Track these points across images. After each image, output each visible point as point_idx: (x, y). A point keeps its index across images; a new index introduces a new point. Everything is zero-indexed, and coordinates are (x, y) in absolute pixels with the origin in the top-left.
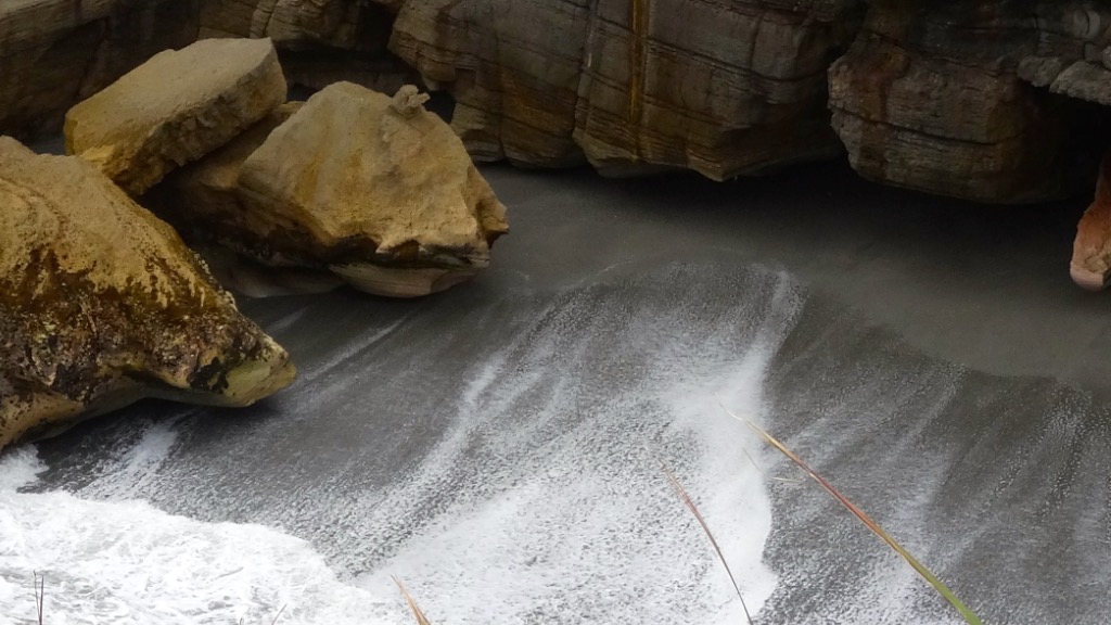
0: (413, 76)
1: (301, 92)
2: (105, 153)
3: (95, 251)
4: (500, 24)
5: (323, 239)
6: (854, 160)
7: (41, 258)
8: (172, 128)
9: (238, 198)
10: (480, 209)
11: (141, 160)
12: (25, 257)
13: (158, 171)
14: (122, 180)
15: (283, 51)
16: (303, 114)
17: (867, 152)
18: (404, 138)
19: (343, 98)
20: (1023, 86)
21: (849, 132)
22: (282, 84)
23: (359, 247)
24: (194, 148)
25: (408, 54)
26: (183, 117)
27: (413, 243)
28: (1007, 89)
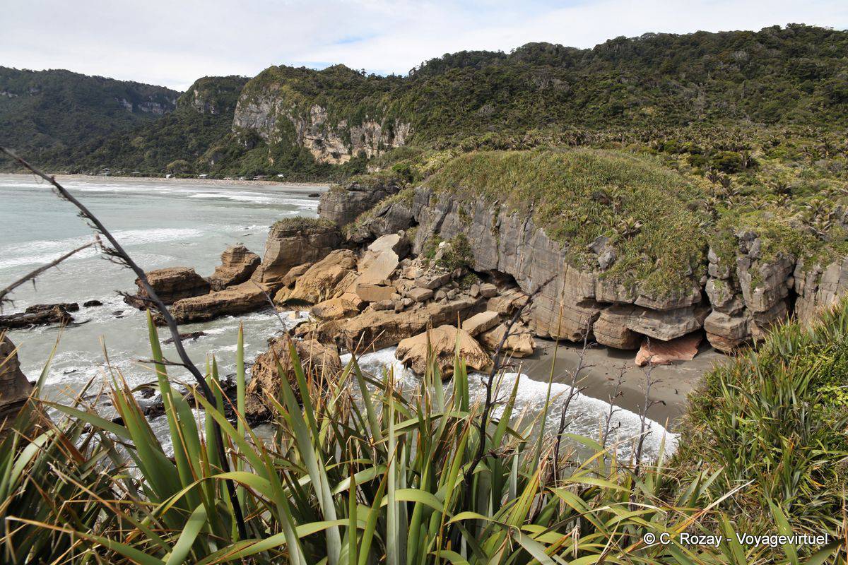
1: (502, 321)
2: (469, 329)
3: (465, 346)
6: (597, 340)
8: (480, 327)
9: (490, 339)
10: (532, 344)
11: (474, 331)
12: (453, 347)
13: (477, 333)
14: (471, 335)
15: (500, 314)
17: (599, 339)
20: (627, 329)
21: (597, 335)
22: (499, 320)
23: (510, 349)
24: (482, 330)
26: (483, 324)
27: (519, 349)
28: (625, 330)
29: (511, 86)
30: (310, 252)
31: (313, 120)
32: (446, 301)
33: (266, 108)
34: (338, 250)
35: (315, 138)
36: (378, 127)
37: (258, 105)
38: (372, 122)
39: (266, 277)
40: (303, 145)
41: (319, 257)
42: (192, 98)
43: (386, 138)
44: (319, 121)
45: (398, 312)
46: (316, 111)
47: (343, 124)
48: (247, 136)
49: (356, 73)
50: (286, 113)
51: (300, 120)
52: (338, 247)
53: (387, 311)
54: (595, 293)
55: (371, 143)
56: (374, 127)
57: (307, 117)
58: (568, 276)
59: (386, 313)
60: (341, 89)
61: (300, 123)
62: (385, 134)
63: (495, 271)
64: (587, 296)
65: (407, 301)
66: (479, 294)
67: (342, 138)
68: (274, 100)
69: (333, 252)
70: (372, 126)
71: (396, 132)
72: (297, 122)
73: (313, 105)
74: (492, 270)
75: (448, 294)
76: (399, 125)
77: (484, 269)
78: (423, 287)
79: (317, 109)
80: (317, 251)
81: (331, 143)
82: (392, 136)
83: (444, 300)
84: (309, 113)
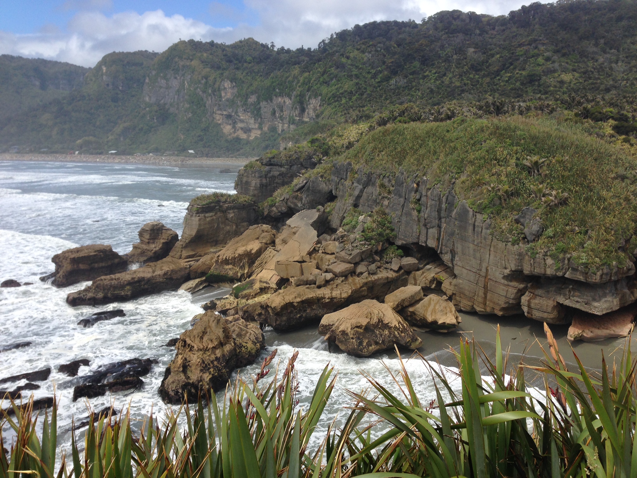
0: (445, 294)
1: (425, 295)
2: (392, 304)
3: (389, 320)
4: (461, 286)
5: (429, 321)
6: (526, 314)
7: (380, 321)
8: (403, 300)
9: (413, 313)
10: (457, 318)
11: (398, 305)
12: (377, 321)
13: (400, 307)
14: (394, 309)
15: (423, 288)
16: (426, 299)
17: (528, 313)
18: (444, 304)
19: (432, 296)
20: (558, 303)
21: (525, 309)
22: (422, 294)
23: (435, 322)
24: (406, 304)
25: (444, 290)
26: (406, 298)
27: (444, 323)
28: (555, 304)
29: (423, 57)
30: (228, 228)
31: (223, 94)
32: (367, 275)
33: (175, 83)
34: (256, 226)
35: (225, 113)
36: (288, 101)
37: (167, 80)
38: (283, 96)
39: (185, 253)
40: (213, 120)
41: (237, 233)
42: (100, 74)
43: (297, 112)
44: (229, 96)
45: (319, 287)
46: (226, 85)
47: (253, 99)
48: (156, 112)
49: (264, 46)
50: (195, 89)
51: (210, 95)
52: (256, 222)
53: (308, 286)
54: (522, 266)
55: (281, 118)
56: (284, 102)
57: (217, 91)
58: (492, 249)
59: (308, 288)
60: (250, 63)
61: (210, 98)
62: (296, 108)
63: (417, 244)
64: (513, 269)
65: (329, 276)
66: (400, 268)
67: (252, 113)
68: (183, 75)
69: (251, 227)
70: (283, 101)
71: (307, 105)
72: (207, 97)
73: (223, 80)
74: (414, 244)
75: (369, 268)
76: (310, 98)
77: (404, 242)
78: (344, 262)
79: (227, 84)
80: (234, 227)
81: (242, 117)
82: (303, 110)
83: (366, 274)
84: (219, 88)
